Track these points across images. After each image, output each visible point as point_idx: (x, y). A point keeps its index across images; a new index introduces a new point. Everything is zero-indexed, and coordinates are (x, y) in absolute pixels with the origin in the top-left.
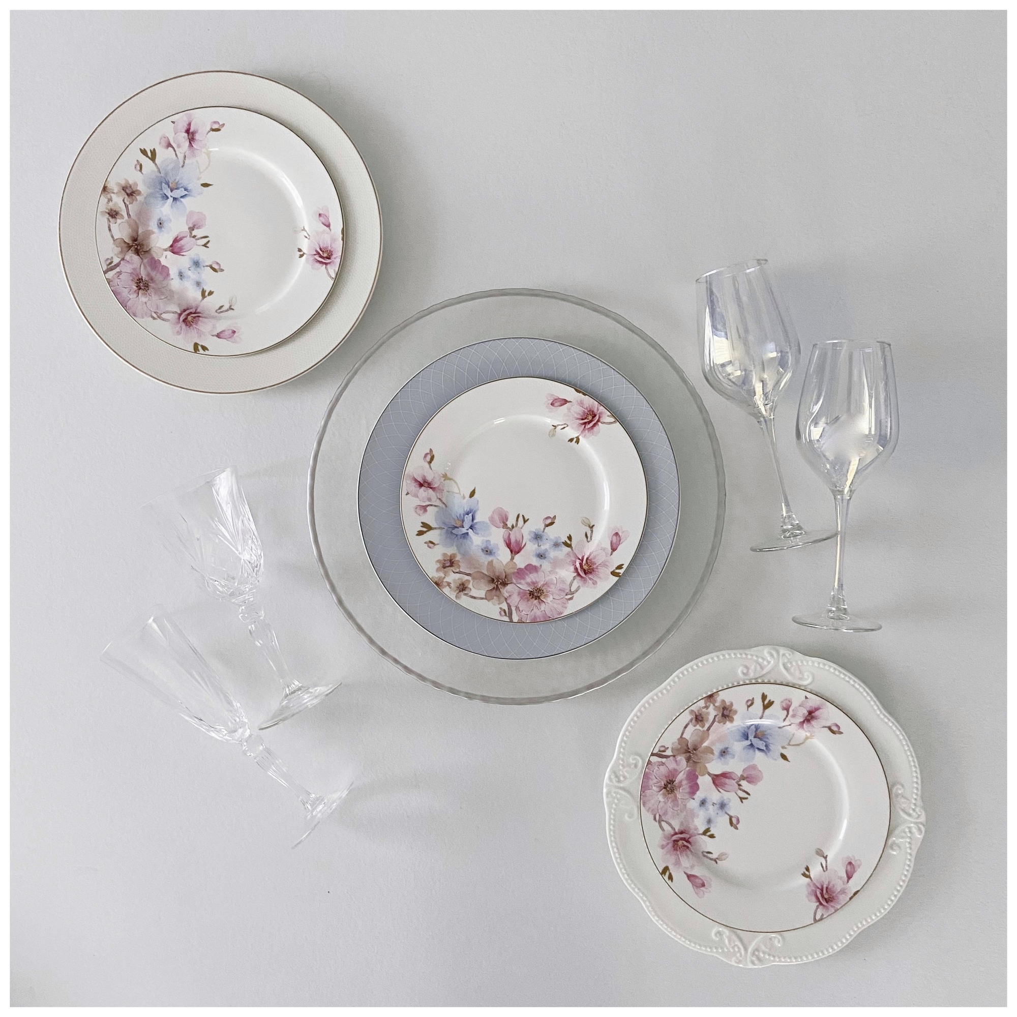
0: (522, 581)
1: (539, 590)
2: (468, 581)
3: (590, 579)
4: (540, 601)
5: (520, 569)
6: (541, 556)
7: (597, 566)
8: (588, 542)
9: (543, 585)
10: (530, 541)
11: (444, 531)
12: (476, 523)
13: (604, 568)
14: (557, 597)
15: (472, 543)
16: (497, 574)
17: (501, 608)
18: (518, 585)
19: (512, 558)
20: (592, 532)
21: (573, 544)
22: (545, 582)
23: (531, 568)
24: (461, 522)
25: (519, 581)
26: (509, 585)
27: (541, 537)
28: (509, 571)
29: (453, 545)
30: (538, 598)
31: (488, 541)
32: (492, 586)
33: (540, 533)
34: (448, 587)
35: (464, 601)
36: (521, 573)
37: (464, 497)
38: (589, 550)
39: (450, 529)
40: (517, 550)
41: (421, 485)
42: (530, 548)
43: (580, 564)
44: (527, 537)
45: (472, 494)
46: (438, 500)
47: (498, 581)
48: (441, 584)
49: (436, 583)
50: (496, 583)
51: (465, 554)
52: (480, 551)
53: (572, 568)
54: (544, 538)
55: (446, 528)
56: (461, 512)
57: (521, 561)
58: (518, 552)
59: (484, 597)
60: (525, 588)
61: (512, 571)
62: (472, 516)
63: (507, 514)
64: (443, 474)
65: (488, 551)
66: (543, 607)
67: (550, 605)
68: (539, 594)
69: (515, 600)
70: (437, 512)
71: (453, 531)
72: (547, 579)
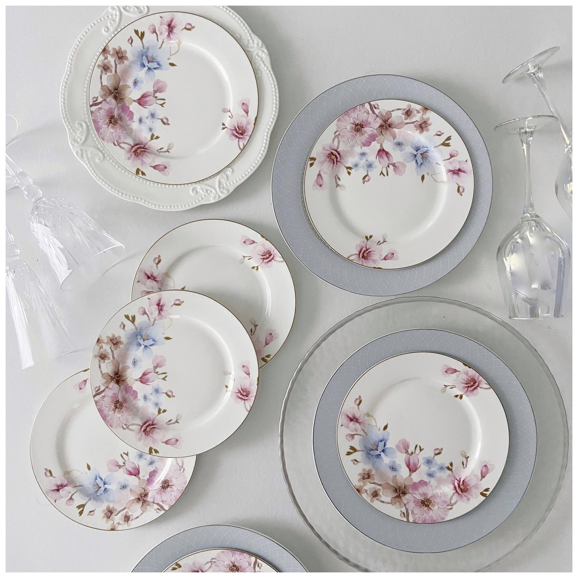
0: (416, 492)
1: (428, 500)
2: (379, 490)
3: (465, 496)
4: (429, 508)
5: (415, 483)
6: (430, 475)
7: (471, 487)
8: (464, 468)
9: (431, 497)
10: (423, 464)
11: (365, 452)
12: (387, 448)
13: (475, 489)
14: (441, 507)
15: (383, 462)
16: (399, 485)
17: (401, 511)
18: (413, 495)
19: (410, 475)
20: (467, 461)
21: (454, 468)
22: (433, 495)
23: (423, 483)
24: (376, 447)
25: (414, 492)
26: (407, 494)
27: (432, 462)
28: (407, 483)
29: (370, 463)
30: (427, 506)
31: (394, 462)
32: (395, 495)
33: (430, 459)
34: (365, 494)
35: (376, 504)
36: (415, 486)
37: (379, 430)
38: (464, 474)
39: (368, 451)
40: (414, 470)
41: (351, 420)
42: (423, 468)
43: (458, 484)
44: (421, 461)
45: (385, 428)
46: (362, 431)
47: (399, 491)
48: (361, 491)
49: (358, 490)
50: (399, 493)
51: (377, 470)
52: (389, 468)
53: (452, 487)
54: (434, 463)
55: (366, 450)
56: (377, 439)
57: (416, 477)
58: (415, 471)
59: (390, 502)
60: (420, 498)
61: (410, 484)
62: (384, 443)
63: (409, 444)
64: (366, 413)
65: (393, 468)
66: (431, 513)
67: (435, 512)
68: (428, 503)
69: (411, 506)
70: (361, 439)
71: (371, 453)
72: (434, 492)
